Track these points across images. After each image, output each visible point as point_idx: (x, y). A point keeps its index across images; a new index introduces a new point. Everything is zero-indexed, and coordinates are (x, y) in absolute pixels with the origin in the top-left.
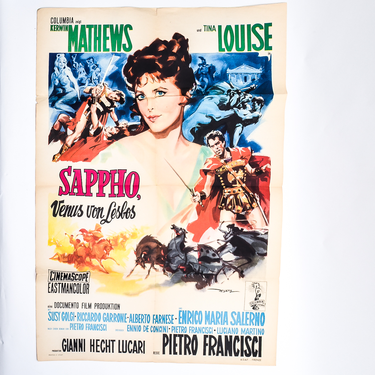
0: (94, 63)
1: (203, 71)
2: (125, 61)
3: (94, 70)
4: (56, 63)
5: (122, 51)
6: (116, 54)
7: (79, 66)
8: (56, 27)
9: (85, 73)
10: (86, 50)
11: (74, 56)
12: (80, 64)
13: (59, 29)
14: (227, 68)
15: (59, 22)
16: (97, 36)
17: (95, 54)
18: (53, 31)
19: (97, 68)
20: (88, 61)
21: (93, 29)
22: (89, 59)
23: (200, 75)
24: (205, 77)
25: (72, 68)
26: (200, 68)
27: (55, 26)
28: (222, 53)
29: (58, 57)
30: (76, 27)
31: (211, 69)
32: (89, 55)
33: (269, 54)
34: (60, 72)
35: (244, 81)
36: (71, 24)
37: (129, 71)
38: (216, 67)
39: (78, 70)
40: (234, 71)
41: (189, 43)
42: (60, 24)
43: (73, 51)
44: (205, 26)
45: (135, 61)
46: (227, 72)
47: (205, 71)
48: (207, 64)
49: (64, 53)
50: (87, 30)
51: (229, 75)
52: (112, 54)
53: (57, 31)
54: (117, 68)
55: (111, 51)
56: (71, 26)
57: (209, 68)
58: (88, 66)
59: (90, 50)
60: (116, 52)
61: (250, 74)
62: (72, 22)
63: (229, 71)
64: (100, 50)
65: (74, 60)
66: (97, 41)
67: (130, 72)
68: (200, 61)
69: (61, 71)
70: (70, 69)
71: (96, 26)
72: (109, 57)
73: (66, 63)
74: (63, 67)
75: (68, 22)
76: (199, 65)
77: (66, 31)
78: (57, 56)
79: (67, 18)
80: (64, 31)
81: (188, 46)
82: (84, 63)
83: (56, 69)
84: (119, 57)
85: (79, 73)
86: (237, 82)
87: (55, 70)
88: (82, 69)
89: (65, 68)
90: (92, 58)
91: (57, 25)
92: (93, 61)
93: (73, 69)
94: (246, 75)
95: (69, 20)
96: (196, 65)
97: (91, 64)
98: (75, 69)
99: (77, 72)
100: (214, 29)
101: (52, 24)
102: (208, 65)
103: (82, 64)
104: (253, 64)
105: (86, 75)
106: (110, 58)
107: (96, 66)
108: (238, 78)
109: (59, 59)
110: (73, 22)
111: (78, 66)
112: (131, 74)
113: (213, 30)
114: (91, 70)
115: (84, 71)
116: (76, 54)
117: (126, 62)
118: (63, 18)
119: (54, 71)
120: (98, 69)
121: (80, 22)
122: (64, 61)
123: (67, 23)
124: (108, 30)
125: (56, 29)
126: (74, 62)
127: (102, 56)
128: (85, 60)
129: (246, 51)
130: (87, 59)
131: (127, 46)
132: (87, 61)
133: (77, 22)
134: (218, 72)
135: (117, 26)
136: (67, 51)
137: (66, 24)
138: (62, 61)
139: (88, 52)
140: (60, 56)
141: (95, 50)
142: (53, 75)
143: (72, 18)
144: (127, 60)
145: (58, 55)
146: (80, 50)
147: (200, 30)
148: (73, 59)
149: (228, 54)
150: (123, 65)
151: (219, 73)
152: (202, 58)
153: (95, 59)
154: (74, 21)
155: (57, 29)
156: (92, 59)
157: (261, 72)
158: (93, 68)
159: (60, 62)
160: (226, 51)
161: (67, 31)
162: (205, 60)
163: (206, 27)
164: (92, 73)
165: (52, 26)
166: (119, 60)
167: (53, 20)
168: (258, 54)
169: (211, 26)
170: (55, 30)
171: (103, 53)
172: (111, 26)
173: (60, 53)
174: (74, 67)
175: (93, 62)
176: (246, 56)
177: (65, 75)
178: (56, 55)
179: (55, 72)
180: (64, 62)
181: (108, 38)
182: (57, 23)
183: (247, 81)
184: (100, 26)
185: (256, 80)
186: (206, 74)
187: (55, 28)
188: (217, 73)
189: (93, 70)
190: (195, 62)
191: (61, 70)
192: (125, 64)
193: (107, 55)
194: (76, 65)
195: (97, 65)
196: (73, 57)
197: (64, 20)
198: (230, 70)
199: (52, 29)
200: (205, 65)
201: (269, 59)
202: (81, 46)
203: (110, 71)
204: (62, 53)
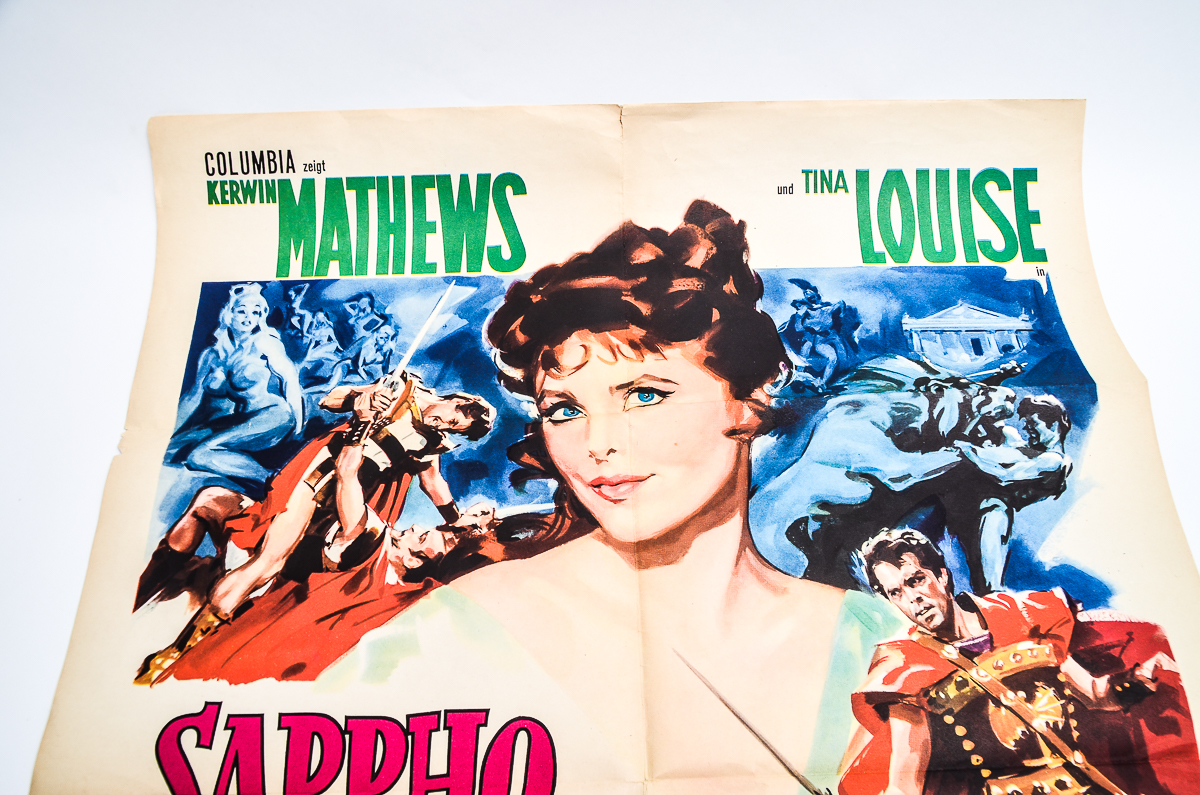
0: (372, 310)
1: (812, 323)
2: (495, 301)
3: (373, 332)
4: (226, 316)
5: (487, 270)
6: (461, 281)
7: (315, 323)
8: (227, 188)
9: (336, 344)
10: (346, 270)
11: (298, 292)
12: (321, 316)
13: (240, 195)
14: (903, 313)
15: (237, 167)
16: (392, 220)
17: (379, 283)
18: (217, 202)
19: (383, 325)
20: (353, 307)
21: (373, 194)
22: (358, 297)
23: (801, 334)
24: (824, 342)
25: (286, 329)
26: (801, 312)
27: (223, 183)
28: (876, 269)
29: (233, 297)
30: (308, 186)
31: (842, 315)
32: (358, 286)
33: (1041, 272)
34: (237, 343)
35: (973, 353)
36: (285, 176)
37: (513, 327)
38: (861, 311)
39: (310, 336)
40: (929, 321)
41: (749, 235)
42: (245, 178)
43: (295, 274)
44: (807, 172)
45: (536, 299)
46: (905, 327)
47: (819, 323)
48: (824, 299)
49: (259, 283)
50: (350, 196)
51: (915, 335)
52: (448, 280)
53: (233, 203)
54: (465, 322)
55: (441, 272)
56: (285, 185)
57: (835, 314)
58: (351, 321)
59: (362, 269)
60: (464, 273)
61: (990, 332)
62: (291, 167)
63: (909, 323)
64: (398, 269)
65: (296, 305)
66: (392, 236)
67: (514, 331)
68: (798, 294)
69: (242, 341)
70: (278, 334)
71: (383, 180)
72: (435, 291)
73: (265, 315)
74: (253, 326)
75: (273, 170)
76: (795, 304)
77: (268, 202)
78: (232, 293)
79: (269, 152)
80: (262, 201)
81: (745, 247)
82: (335, 312)
83: (221, 335)
84: (471, 291)
85: (313, 345)
86: (946, 356)
87: (216, 340)
88: (328, 332)
89: (256, 330)
90: (369, 295)
91: (232, 183)
92: (372, 304)
93: (289, 335)
94: (975, 335)
95: (277, 160)
96: (783, 305)
97: (361, 314)
98: (297, 333)
99: (306, 341)
100: (841, 184)
101: (211, 179)
102: (828, 304)
103: (326, 315)
104: (991, 301)
105: (337, 349)
106: (438, 295)
107: (381, 321)
108: (947, 345)
109: (237, 302)
110: (293, 167)
111: (311, 323)
112: (521, 337)
113: (839, 190)
114: (361, 332)
115: (333, 337)
116: (307, 285)
117: (499, 303)
118: (253, 153)
119: (213, 340)
120: (388, 330)
121: (320, 167)
122: (258, 310)
123: (271, 172)
124: (432, 195)
125: (228, 197)
126: (298, 311)
127: (406, 287)
128: (339, 303)
129: (960, 261)
130: (348, 301)
131: (506, 254)
132: (347, 306)
133: (309, 167)
134: (868, 327)
135: (464, 179)
136: (271, 275)
137: (267, 176)
138: (250, 309)
139: (354, 277)
140: (244, 292)
141: (382, 268)
142: (207, 356)
143: (289, 152)
144: (506, 298)
145: (234, 288)
146: (323, 266)
147: (790, 190)
148: (292, 302)
149: (899, 269)
150: (486, 312)
151: (875, 329)
152: (804, 285)
153: (378, 300)
154: (299, 166)
155: (234, 195)
156: (365, 301)
157: (1029, 326)
158: (367, 328)
159: (242, 312)
160: (890, 263)
161: (274, 202)
162: (815, 289)
163: (811, 176)
164: (361, 344)
165: (211, 186)
166: (473, 298)
167: (213, 164)
168: (1003, 272)
169: (830, 172)
170: (224, 202)
171: (410, 280)
172: (444, 182)
173: (246, 283)
174: (293, 327)
175: (369, 310)
176: (962, 278)
177: (253, 354)
178: (230, 288)
179: (218, 347)
180: (255, 313)
181: (432, 228)
182: (232, 173)
183: (985, 353)
184: (399, 181)
185: (1017, 348)
186: (824, 333)
187: (224, 193)
188: (868, 331)
189: (368, 334)
190: (778, 295)
191: (243, 337)
192: (496, 310)
193: (425, 287)
194: (301, 322)
195: (383, 316)
196: (292, 293)
197: (258, 162)
198: (914, 320)
199: (212, 198)
200: (819, 306)
201: (1045, 290)
202: (327, 256)
203: (434, 332)
204: (253, 282)
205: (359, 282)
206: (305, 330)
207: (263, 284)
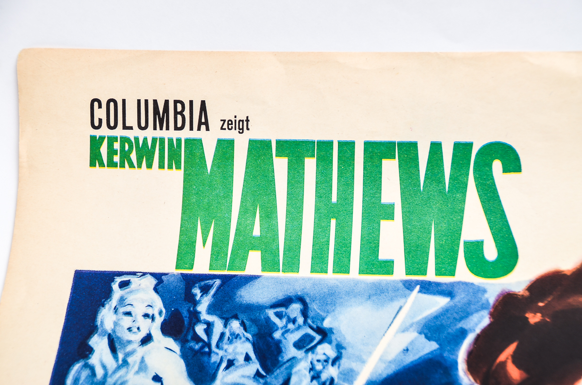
0: (305, 322)
2: (475, 318)
3: (307, 351)
4: (107, 317)
5: (463, 273)
6: (427, 288)
7: (227, 334)
8: (117, 146)
9: (255, 366)
10: (269, 263)
11: (205, 290)
12: (235, 325)
13: (133, 156)
15: (132, 120)
16: (334, 199)
17: (315, 283)
18: (102, 164)
19: (320, 342)
20: (279, 315)
21: (310, 164)
22: (286, 302)
25: (187, 341)
27: (112, 140)
29: (117, 292)
30: (225, 148)
32: (286, 287)
34: (121, 356)
36: (195, 134)
37: (502, 357)
39: (221, 353)
42: (142, 135)
43: (201, 265)
45: (534, 318)
49: (153, 274)
50: (281, 165)
52: (409, 286)
53: (122, 166)
54: (433, 346)
55: (400, 273)
56: (195, 145)
58: (277, 335)
59: (293, 264)
60: (431, 276)
62: (204, 123)
64: (342, 266)
65: (202, 308)
66: (333, 222)
67: (503, 364)
69: (128, 355)
70: (176, 347)
71: (325, 146)
72: (392, 300)
73: (159, 320)
74: (143, 334)
75: (179, 125)
77: (170, 167)
78: (115, 286)
79: (176, 102)
80: (161, 166)
82: (254, 321)
83: (99, 344)
84: (441, 302)
85: (224, 365)
87: (91, 350)
88: (243, 348)
89: (147, 339)
90: (301, 300)
91: (124, 140)
92: (305, 313)
93: (191, 349)
95: (187, 113)
97: (291, 326)
98: (202, 348)
99: (214, 359)
101: (98, 133)
103: (243, 324)
105: (258, 374)
106: (396, 305)
107: (318, 337)
109: (122, 300)
110: (206, 123)
111: (222, 335)
112: (514, 373)
114: (290, 351)
115: (252, 355)
116: (218, 282)
117: (481, 321)
118: (155, 102)
119: (86, 351)
120: (326, 350)
121: (242, 125)
122: (150, 311)
123: (176, 128)
124: (390, 168)
125: (117, 159)
126: (204, 316)
127: (353, 292)
128: (261, 308)
130: (273, 306)
131: (491, 253)
132: (271, 313)
133: (227, 124)
135: (436, 148)
136: (169, 266)
137: (172, 134)
138: (139, 310)
139: (281, 274)
140: (133, 286)
141: (319, 263)
142: (79, 373)
143: (203, 103)
144: (492, 315)
145: (118, 280)
146: (240, 257)
148: (195, 303)
150: (463, 333)
153: (314, 307)
154: (214, 122)
155: (125, 156)
156: (295, 309)
158: (298, 345)
159: (129, 314)
161: (180, 168)
164: (291, 367)
165: (95, 143)
166: (445, 312)
167: (100, 113)
170: (112, 164)
171: (357, 283)
172: (408, 151)
173: (134, 274)
174: (197, 339)
175: (300, 320)
177: (142, 374)
178: (113, 280)
179: (94, 360)
180: (146, 316)
181: (388, 212)
182: (125, 127)
184: (347, 147)
187: (111, 152)
189: (299, 354)
191: (129, 348)
192: (478, 331)
193: (378, 294)
194: (209, 331)
195: (320, 331)
196: (197, 291)
197: (161, 117)
199: (95, 159)
202: (245, 244)
203: (391, 356)
204: (144, 274)
205: (288, 282)
206: (214, 342)
207: (158, 276)
